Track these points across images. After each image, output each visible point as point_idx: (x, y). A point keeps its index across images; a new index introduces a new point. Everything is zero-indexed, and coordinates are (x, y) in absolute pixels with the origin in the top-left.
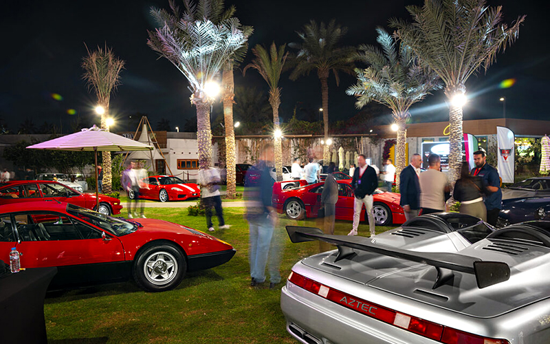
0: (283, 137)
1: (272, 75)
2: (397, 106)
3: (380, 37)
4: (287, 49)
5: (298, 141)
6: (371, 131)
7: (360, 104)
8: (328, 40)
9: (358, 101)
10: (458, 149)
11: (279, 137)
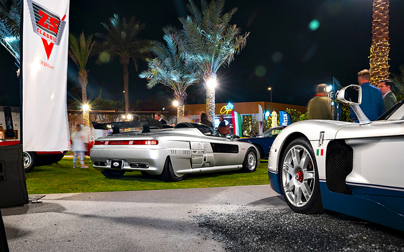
0: (90, 110)
1: (81, 59)
2: (177, 88)
3: (166, 36)
4: (94, 39)
5: (104, 117)
6: (164, 109)
7: (150, 85)
8: (128, 33)
9: (149, 83)
10: (212, 116)
11: (87, 110)
